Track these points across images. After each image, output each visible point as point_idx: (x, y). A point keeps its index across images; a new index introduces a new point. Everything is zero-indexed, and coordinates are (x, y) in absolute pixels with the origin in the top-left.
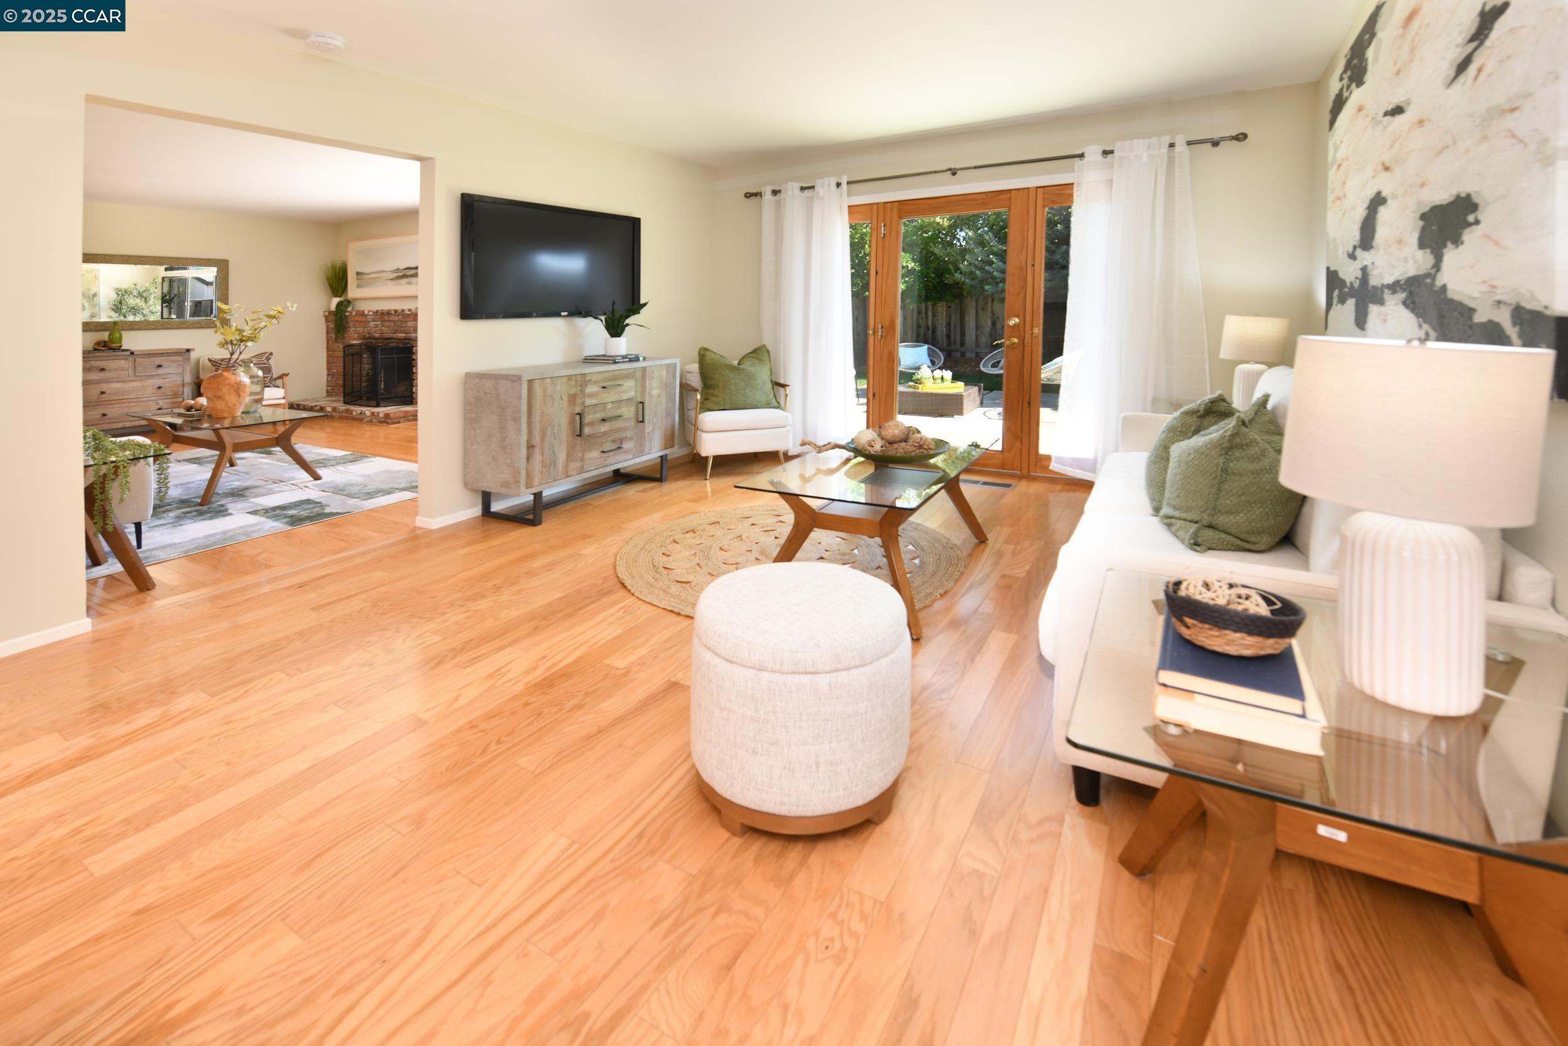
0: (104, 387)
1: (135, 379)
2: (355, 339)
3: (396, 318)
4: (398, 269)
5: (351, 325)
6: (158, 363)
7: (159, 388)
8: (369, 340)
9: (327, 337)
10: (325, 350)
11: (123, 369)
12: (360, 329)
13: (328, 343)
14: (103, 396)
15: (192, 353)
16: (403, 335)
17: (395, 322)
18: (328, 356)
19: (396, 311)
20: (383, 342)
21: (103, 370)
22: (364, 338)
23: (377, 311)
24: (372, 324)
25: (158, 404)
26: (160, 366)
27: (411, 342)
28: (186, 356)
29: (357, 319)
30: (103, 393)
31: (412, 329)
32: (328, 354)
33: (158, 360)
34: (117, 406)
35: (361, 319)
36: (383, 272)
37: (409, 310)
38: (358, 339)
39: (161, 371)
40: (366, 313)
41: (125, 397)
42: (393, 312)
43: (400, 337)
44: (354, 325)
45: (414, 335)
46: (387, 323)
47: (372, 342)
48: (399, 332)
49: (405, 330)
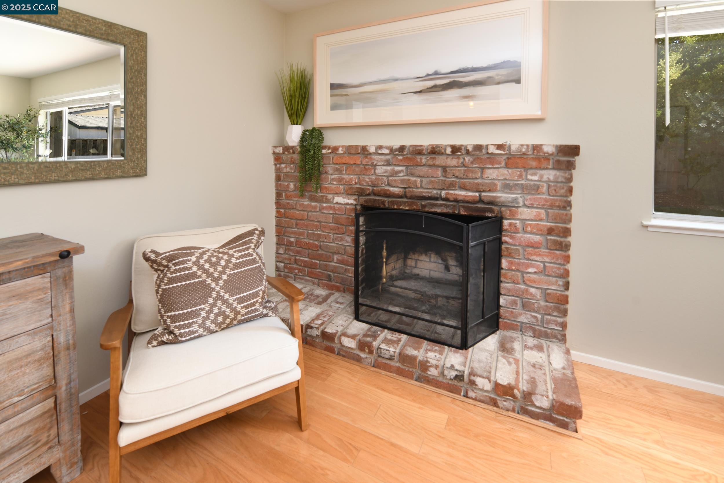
2: (338, 194)
3: (452, 162)
5: (330, 169)
8: (373, 197)
9: (277, 186)
10: (274, 206)
12: (354, 178)
13: (278, 195)
16: (471, 194)
17: (444, 169)
18: (279, 216)
19: (455, 149)
20: (410, 204)
22: (360, 192)
23: (402, 149)
24: (379, 170)
27: (496, 208)
29: (347, 159)
31: (499, 184)
32: (278, 212)
35: (359, 159)
37: (500, 147)
38: (348, 193)
40: (372, 150)
42: (449, 151)
43: (460, 198)
44: (339, 171)
45: (502, 196)
46: (425, 169)
47: (383, 202)
48: (463, 188)
49: (478, 184)
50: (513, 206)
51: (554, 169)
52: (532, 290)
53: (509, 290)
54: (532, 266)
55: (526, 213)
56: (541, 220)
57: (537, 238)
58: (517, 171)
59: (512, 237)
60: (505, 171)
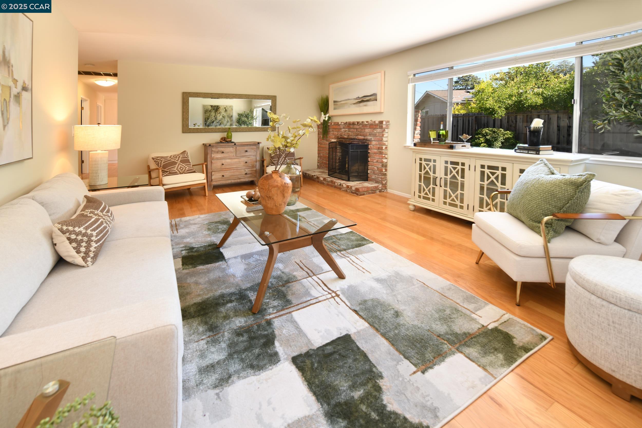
0: (223, 161)
1: (236, 157)
2: (333, 139)
3: (358, 127)
4: (358, 97)
5: (331, 130)
6: (246, 150)
7: (246, 162)
8: (341, 139)
9: (318, 136)
10: (317, 143)
11: (231, 152)
12: (336, 133)
13: (318, 139)
14: (223, 166)
15: (260, 144)
16: (362, 137)
17: (357, 129)
18: (319, 147)
19: (358, 123)
20: (349, 141)
21: (223, 152)
22: (338, 138)
23: (346, 123)
24: (343, 130)
25: (245, 171)
26: (246, 151)
27: (367, 142)
28: (258, 146)
29: (334, 127)
30: (223, 164)
31: (368, 134)
32: (318, 145)
33: (246, 148)
34: (228, 171)
35: (337, 127)
36: (349, 100)
37: (367, 122)
38: (335, 138)
39: (247, 154)
40: (340, 123)
41: (232, 167)
42: (356, 123)
43: (360, 139)
44: (333, 130)
45: (369, 138)
46: (352, 130)
47: (343, 141)
48: (361, 135)
49: (363, 134)
50: (370, 141)
51: (379, 128)
52: (375, 168)
53: (370, 168)
54: (375, 160)
55: (374, 143)
56: (377, 145)
57: (376, 151)
58: (372, 130)
59: (371, 151)
60: (369, 130)
